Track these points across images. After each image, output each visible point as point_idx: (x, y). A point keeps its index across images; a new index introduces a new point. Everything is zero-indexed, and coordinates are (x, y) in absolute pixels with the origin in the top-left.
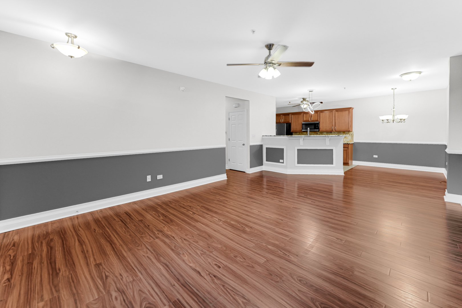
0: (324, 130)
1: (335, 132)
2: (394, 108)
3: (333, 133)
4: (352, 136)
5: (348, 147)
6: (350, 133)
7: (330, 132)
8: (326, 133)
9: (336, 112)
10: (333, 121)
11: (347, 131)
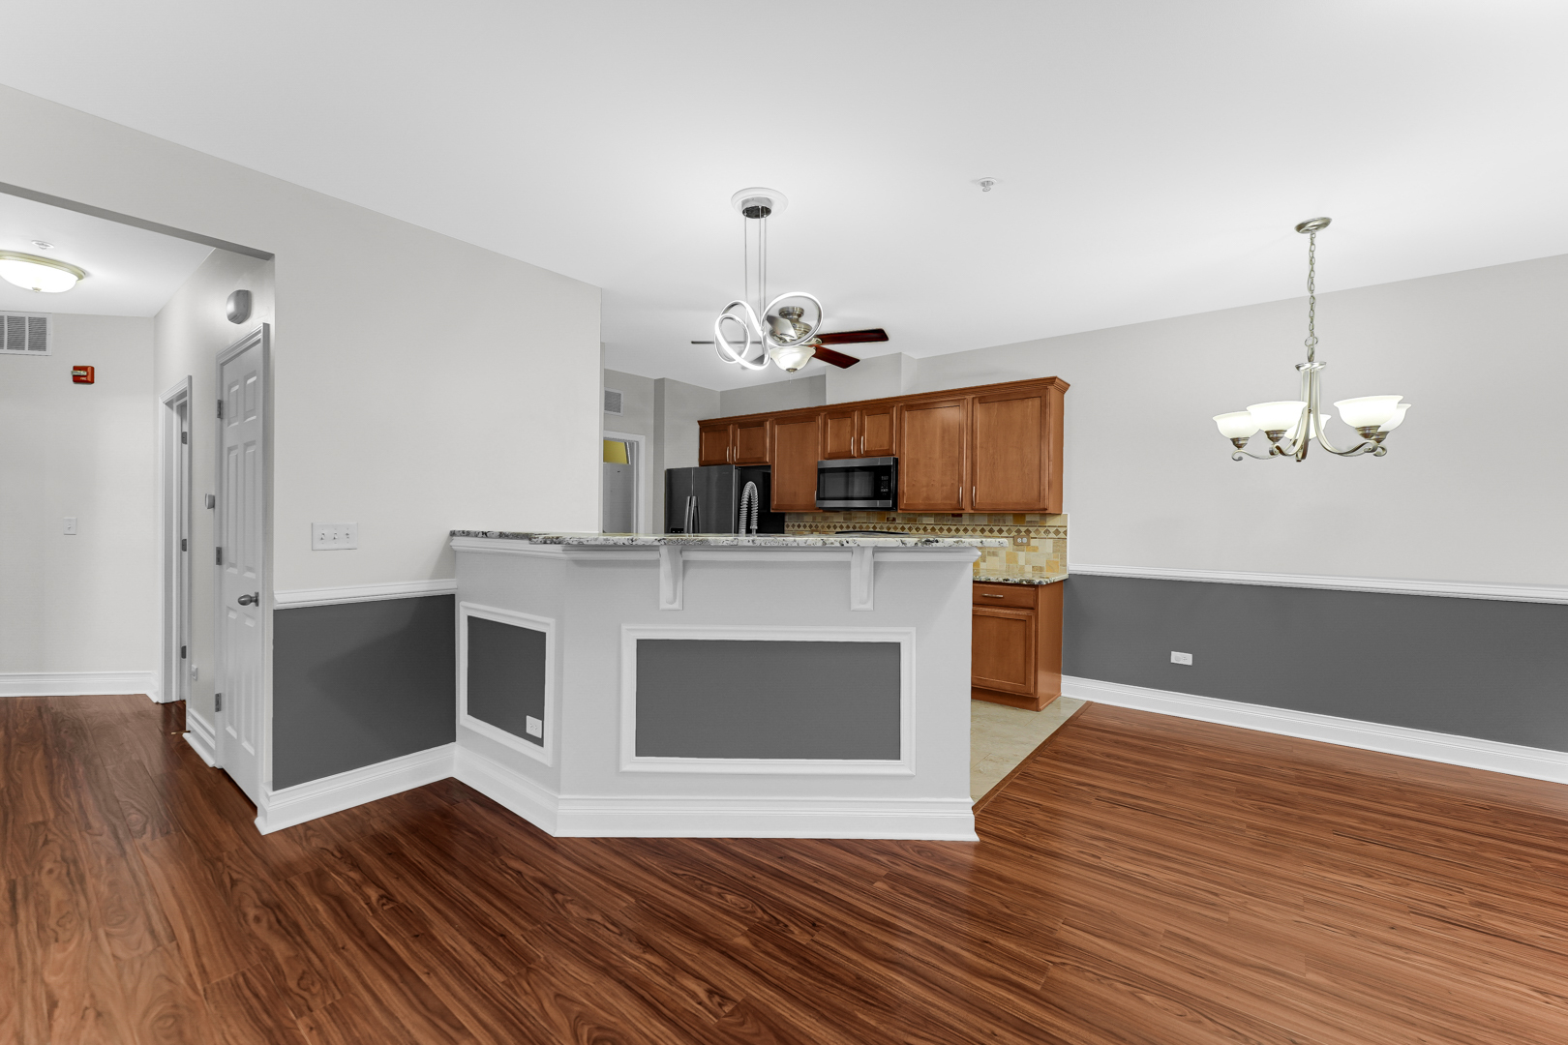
0: (919, 502)
1: (976, 518)
2: (1310, 359)
3: (966, 520)
4: (1060, 535)
5: (1031, 603)
6: (1052, 522)
7: (954, 515)
8: (931, 521)
9: (978, 406)
10: (961, 452)
11: (1032, 511)
